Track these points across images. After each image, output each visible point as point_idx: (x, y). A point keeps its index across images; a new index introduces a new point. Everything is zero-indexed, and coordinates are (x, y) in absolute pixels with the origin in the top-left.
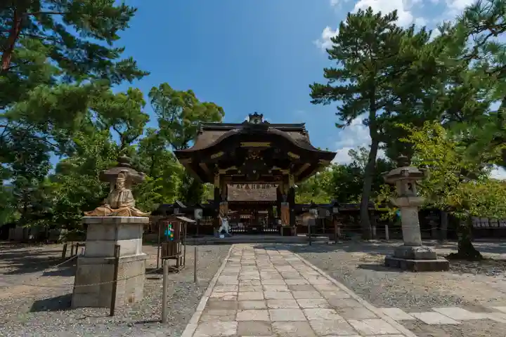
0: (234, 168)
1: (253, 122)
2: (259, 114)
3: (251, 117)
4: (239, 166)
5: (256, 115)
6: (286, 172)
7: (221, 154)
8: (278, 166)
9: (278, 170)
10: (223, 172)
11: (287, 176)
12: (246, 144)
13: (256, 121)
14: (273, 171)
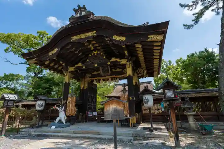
0: (80, 65)
1: (78, 15)
2: (82, 6)
3: (76, 11)
4: (84, 62)
5: (80, 8)
6: (123, 62)
7: (56, 50)
8: (116, 57)
9: (117, 61)
10: (71, 69)
11: (125, 65)
12: (75, 38)
13: (81, 14)
14: (111, 62)
